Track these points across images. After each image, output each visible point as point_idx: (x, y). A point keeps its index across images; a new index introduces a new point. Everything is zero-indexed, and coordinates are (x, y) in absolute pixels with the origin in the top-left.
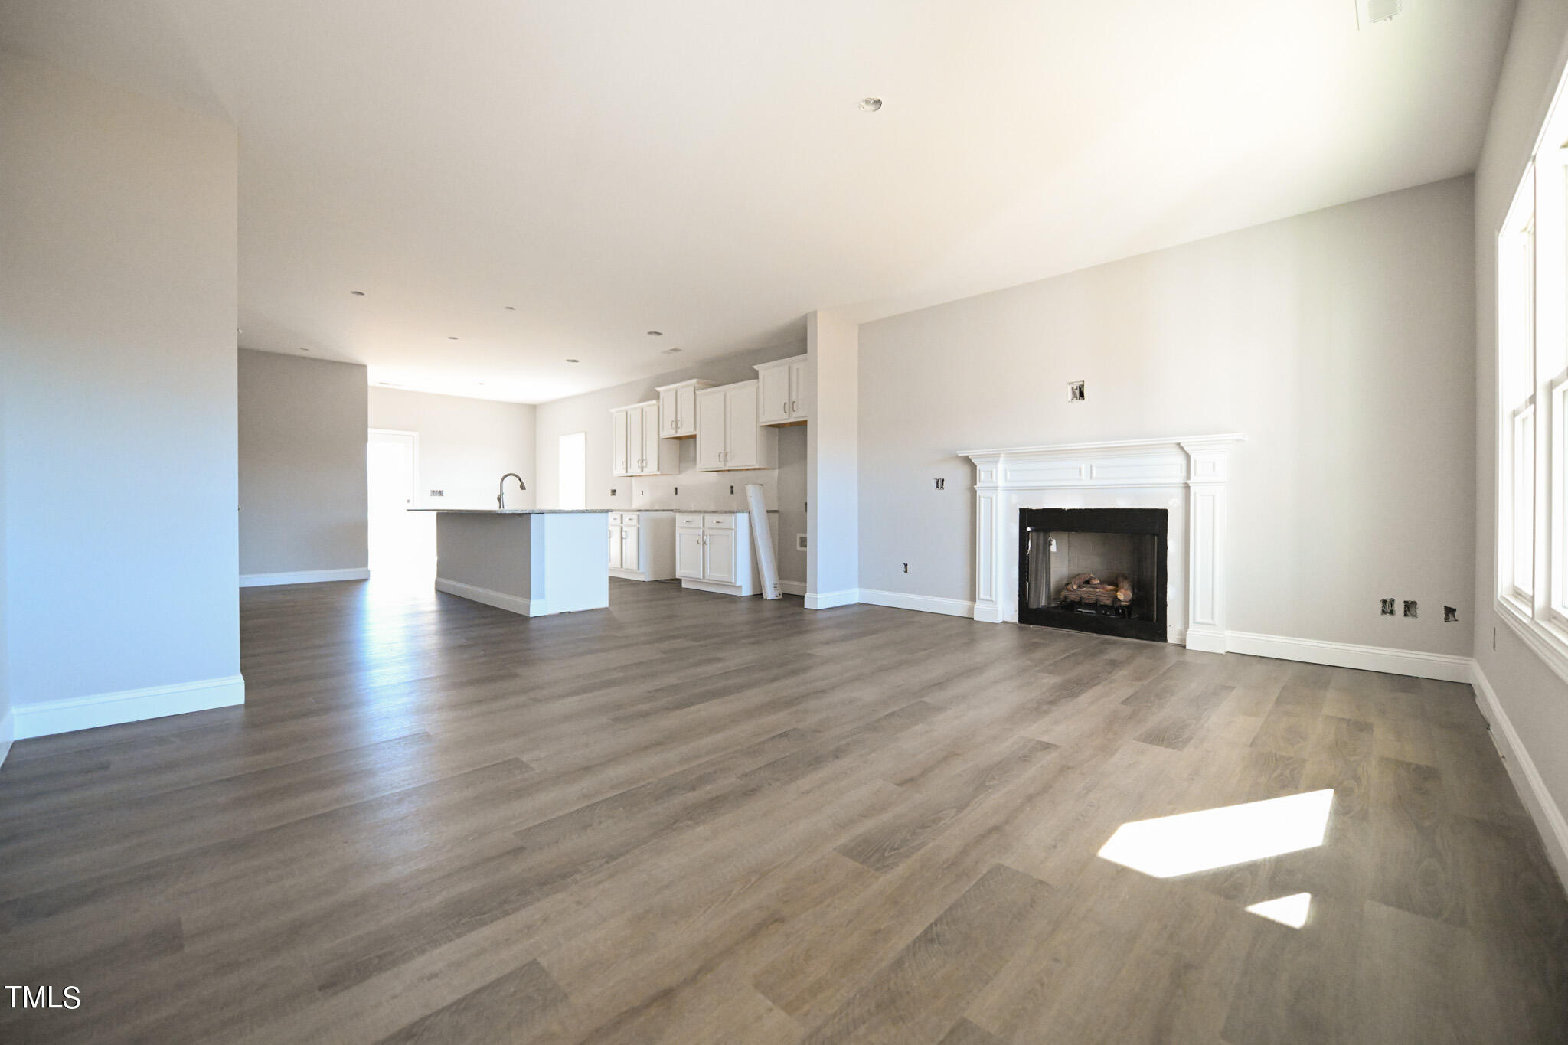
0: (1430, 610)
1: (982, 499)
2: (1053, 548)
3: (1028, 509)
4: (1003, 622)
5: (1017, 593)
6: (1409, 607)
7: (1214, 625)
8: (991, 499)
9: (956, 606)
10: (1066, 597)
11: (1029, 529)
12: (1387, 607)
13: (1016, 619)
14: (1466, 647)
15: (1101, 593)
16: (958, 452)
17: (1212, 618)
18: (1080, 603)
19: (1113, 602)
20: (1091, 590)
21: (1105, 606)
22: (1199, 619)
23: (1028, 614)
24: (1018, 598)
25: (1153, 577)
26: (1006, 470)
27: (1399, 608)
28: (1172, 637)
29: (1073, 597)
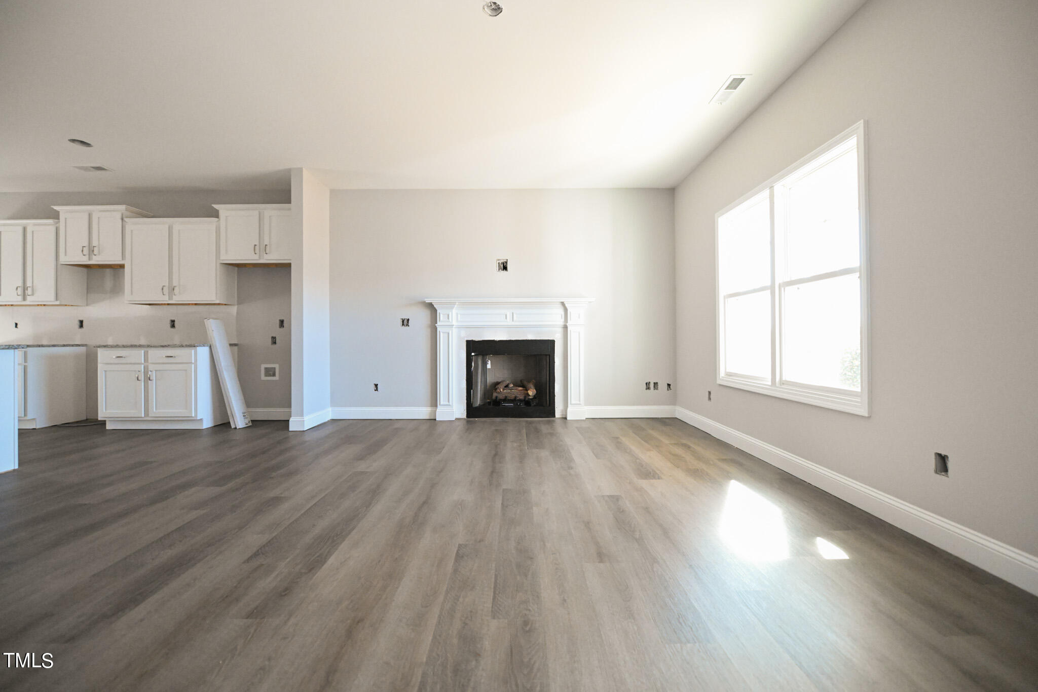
0: (662, 386)
1: (442, 334)
2: (489, 366)
3: (472, 340)
4: (456, 419)
5: (465, 398)
6: (656, 384)
7: (580, 404)
8: (448, 333)
9: (422, 412)
10: (496, 397)
11: (473, 354)
12: (648, 384)
13: (464, 416)
14: (674, 401)
15: (518, 392)
16: (426, 300)
17: (579, 401)
18: (506, 400)
19: (525, 397)
20: (509, 391)
21: (520, 400)
22: (573, 402)
23: (472, 411)
24: (466, 401)
25: (547, 380)
26: (457, 314)
27: (652, 386)
28: (558, 414)
29: (501, 397)
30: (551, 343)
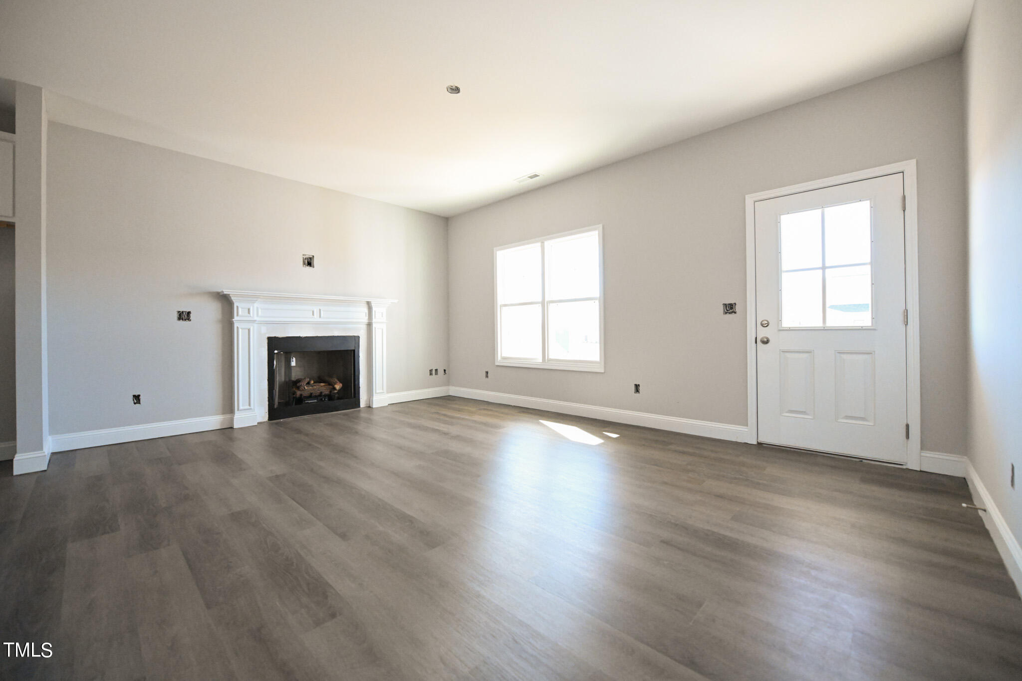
0: (441, 372)
1: (240, 330)
2: (293, 364)
3: (275, 337)
4: (258, 423)
5: (267, 399)
6: (436, 370)
7: (383, 393)
8: (249, 330)
9: (212, 422)
10: (301, 395)
11: (276, 352)
12: (431, 371)
13: (266, 418)
14: (448, 383)
15: (322, 388)
16: (224, 290)
17: (383, 389)
18: (311, 396)
19: (331, 392)
20: (311, 388)
21: (325, 396)
22: (378, 391)
23: (274, 413)
24: (267, 403)
25: (351, 373)
26: (257, 308)
27: (434, 372)
28: (363, 404)
29: (305, 394)
30: (356, 339)
